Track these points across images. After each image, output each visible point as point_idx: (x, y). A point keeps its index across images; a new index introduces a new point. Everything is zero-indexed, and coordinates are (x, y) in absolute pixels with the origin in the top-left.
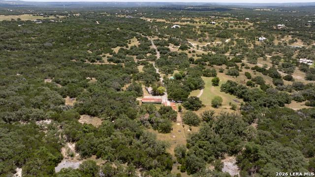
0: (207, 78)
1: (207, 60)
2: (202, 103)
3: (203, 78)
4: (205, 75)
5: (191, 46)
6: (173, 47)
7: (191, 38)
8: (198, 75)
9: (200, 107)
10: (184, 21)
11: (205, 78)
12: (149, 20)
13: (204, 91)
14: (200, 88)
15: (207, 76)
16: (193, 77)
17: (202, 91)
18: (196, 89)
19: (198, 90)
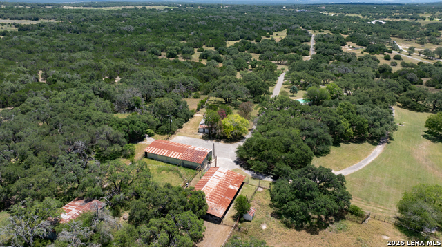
0: (414, 113)
1: (427, 74)
2: (353, 202)
3: (398, 112)
4: (405, 105)
5: (396, 49)
6: (353, 47)
7: (401, 37)
8: (383, 99)
9: (340, 216)
10: (397, 18)
11: (406, 112)
12: (332, 14)
13: (385, 150)
14: (376, 140)
15: (413, 108)
16: (361, 103)
17: (379, 149)
18: (361, 140)
19: (367, 144)
